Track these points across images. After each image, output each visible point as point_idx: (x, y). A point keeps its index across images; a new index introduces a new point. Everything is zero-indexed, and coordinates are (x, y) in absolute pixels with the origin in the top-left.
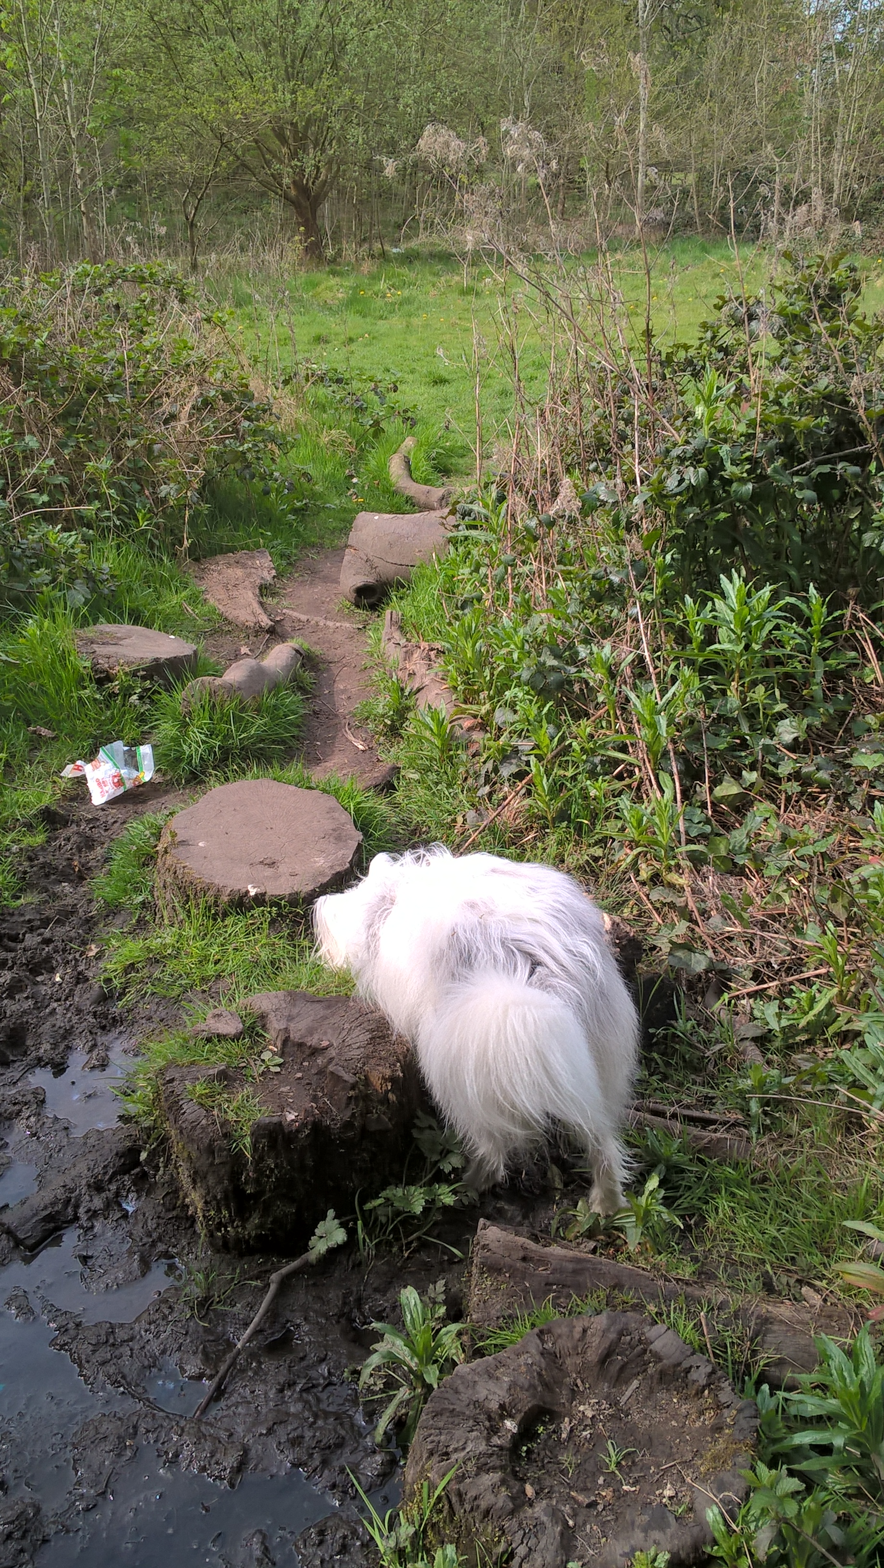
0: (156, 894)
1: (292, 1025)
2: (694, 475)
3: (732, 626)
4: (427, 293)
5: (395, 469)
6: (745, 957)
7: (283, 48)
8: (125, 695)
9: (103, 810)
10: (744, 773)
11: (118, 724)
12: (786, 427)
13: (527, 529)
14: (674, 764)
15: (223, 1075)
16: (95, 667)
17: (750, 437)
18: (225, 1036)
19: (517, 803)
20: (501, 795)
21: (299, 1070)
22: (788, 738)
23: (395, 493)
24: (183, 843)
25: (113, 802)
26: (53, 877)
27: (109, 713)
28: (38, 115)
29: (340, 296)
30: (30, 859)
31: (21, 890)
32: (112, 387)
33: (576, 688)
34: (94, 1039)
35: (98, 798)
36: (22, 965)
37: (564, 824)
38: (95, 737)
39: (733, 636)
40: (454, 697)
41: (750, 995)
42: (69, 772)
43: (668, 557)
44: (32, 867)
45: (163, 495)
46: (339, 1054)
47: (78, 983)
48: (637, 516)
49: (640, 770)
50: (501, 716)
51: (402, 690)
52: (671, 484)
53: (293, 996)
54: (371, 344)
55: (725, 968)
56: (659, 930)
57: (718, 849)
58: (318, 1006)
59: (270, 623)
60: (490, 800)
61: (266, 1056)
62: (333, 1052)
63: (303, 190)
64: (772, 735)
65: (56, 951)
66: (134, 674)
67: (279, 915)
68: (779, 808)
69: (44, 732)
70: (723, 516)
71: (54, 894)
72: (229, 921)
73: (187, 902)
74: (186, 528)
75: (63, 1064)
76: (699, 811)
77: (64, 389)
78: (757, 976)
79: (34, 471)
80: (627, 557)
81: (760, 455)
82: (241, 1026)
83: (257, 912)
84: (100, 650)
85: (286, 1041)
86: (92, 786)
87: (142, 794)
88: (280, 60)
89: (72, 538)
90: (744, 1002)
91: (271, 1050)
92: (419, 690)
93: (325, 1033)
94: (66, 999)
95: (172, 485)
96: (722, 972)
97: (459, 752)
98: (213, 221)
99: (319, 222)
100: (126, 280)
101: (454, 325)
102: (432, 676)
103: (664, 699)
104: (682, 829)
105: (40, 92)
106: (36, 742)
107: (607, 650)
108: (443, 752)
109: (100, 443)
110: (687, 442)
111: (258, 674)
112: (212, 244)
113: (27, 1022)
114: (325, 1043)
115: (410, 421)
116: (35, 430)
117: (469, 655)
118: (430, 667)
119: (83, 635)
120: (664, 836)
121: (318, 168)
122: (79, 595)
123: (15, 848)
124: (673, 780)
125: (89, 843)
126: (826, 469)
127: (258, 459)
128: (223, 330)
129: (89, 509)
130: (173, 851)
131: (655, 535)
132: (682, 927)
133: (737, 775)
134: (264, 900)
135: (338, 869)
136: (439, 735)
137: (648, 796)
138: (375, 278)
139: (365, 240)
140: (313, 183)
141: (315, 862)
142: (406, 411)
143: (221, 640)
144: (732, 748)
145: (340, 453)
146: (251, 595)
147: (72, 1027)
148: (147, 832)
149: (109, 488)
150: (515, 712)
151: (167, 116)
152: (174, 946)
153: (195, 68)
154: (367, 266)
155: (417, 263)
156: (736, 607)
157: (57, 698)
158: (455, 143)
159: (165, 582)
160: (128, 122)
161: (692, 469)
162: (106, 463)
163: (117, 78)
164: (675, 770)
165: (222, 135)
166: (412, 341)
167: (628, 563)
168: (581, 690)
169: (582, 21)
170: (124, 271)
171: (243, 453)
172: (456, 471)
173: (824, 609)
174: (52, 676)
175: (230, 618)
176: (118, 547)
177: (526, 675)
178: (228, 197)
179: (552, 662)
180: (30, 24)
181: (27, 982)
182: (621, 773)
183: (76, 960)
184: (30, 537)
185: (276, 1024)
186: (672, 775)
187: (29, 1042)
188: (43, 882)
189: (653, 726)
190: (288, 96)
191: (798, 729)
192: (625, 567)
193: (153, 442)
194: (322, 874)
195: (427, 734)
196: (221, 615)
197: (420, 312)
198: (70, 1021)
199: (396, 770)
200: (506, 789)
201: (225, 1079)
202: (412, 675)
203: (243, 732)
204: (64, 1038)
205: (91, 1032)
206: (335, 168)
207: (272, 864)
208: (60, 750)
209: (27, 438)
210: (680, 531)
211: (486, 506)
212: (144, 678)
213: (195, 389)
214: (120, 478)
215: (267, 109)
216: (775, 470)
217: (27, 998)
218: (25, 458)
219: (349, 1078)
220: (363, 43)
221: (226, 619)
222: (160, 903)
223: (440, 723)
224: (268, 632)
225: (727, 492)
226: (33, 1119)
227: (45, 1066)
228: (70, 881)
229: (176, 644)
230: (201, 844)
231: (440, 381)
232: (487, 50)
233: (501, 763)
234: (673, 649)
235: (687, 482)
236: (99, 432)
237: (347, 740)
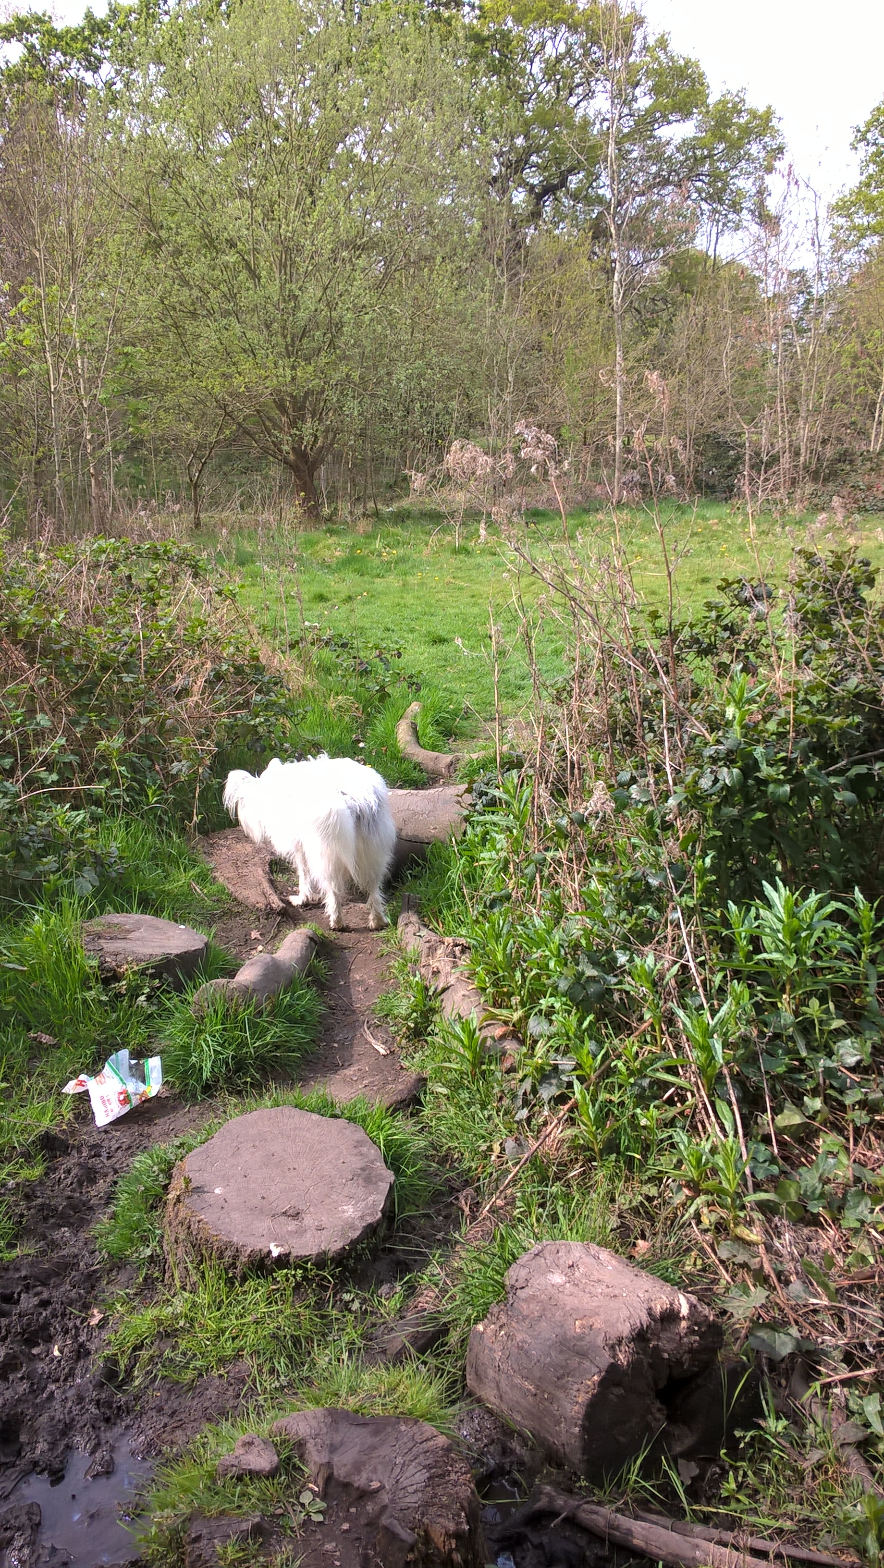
0: (166, 1248)
1: (336, 1459)
2: (728, 776)
3: (780, 936)
4: (420, 552)
5: (403, 734)
6: (833, 1334)
7: (284, 328)
8: (132, 996)
9: (106, 1132)
10: (805, 1098)
11: (125, 1027)
12: (819, 728)
13: (558, 827)
14: (731, 1092)
15: (258, 1530)
16: (101, 967)
17: (782, 736)
18: (258, 1473)
19: (557, 1133)
20: (541, 1120)
21: (346, 1520)
22: (851, 1061)
23: (403, 759)
24: (198, 1190)
25: (117, 1123)
26: (52, 1221)
27: (114, 1015)
28: (53, 387)
29: (337, 554)
30: (27, 1197)
31: (16, 1236)
32: (127, 666)
33: (616, 997)
34: (97, 1436)
35: (102, 1119)
36: (17, 1334)
37: (613, 1157)
38: (99, 1044)
39: (782, 947)
40: (482, 1000)
41: (845, 1383)
42: (71, 1088)
43: (708, 860)
44: (29, 1209)
45: (174, 772)
46: (393, 1501)
47: (79, 1358)
48: (671, 816)
49: (693, 1095)
50: (536, 1026)
51: (427, 989)
52: (705, 783)
53: (336, 1417)
54: (369, 603)
55: (812, 1348)
56: (727, 1290)
57: (789, 1194)
58: (363, 1432)
59: (282, 905)
60: (529, 1124)
61: (306, 1498)
62: (385, 1498)
63: (301, 455)
64: (830, 1054)
65: (54, 1316)
66: (143, 972)
67: (305, 1278)
68: (848, 1139)
69: (46, 1039)
70: (759, 815)
71: (53, 1242)
72: (251, 1284)
73: (201, 1262)
74: (197, 803)
75: (61, 1470)
76: (763, 1147)
77: (79, 667)
78: (848, 1359)
79: (47, 751)
80: (664, 859)
81: (795, 756)
82: (276, 1458)
83: (280, 1274)
84: (110, 946)
85: (329, 1479)
86: (96, 1105)
87: (148, 1110)
88: (280, 339)
89: (80, 816)
90: (837, 1391)
91: (311, 1490)
92: (444, 990)
93: (375, 1470)
94: (66, 1380)
95: (183, 762)
96: (808, 1352)
97: (492, 1067)
98: (216, 480)
99: (315, 482)
100: (140, 555)
101: (448, 583)
102: (458, 974)
103: (716, 1019)
104: (747, 1171)
105: (56, 367)
106: (36, 1051)
107: (650, 960)
108: (474, 1065)
109: (112, 721)
110: (718, 742)
111: (273, 970)
112: (215, 502)
113: (22, 1413)
114: (375, 1485)
115: (415, 684)
116: (47, 708)
117: (500, 957)
118: (455, 965)
119: (91, 929)
120: (729, 1182)
121: (316, 437)
122: (87, 882)
123: (11, 1183)
124: (733, 1114)
125: (90, 1176)
126: (862, 769)
127: (269, 732)
128: (234, 601)
129: (99, 788)
130: (187, 1201)
131: (693, 838)
132: (759, 1295)
133: (798, 1101)
134: (288, 1261)
135: (370, 1220)
136: (469, 1048)
137: (704, 1127)
138: (370, 536)
139: (358, 499)
140: (311, 449)
141: (344, 1212)
142: (411, 677)
143: (231, 924)
144: (791, 1070)
145: (347, 719)
146: (261, 872)
147: (73, 1420)
148: (156, 1168)
149: (119, 764)
150: (551, 1022)
151: (173, 389)
152: (186, 1317)
153: (202, 345)
154: (363, 525)
155: (409, 522)
156: (784, 917)
157: (60, 1000)
158: (482, 459)
159: (173, 860)
160: (137, 393)
161: (725, 769)
162: (117, 742)
163: (126, 354)
164: (733, 1099)
165: (226, 406)
166: (409, 599)
167: (666, 866)
168: (621, 999)
169: (559, 304)
170: (139, 548)
171: (255, 726)
172: (462, 734)
173: (873, 914)
174: (56, 977)
175: (240, 898)
176: (128, 825)
177: (563, 986)
178: (229, 458)
179: (591, 972)
180: (49, 310)
181: (22, 1358)
182: (671, 1097)
183: (76, 1327)
184: (39, 823)
185: (316, 1457)
186: (730, 1104)
187: (23, 1438)
188: (41, 1228)
189: (707, 1049)
190: (288, 372)
191: (861, 1051)
192: (662, 869)
193: (166, 718)
194: (352, 1227)
195: (455, 1044)
196: (230, 895)
197: (415, 571)
198: (70, 1412)
199: (422, 1081)
200: (546, 1113)
201: (261, 1535)
202: (436, 973)
203: (258, 1039)
204: (64, 1434)
205: (93, 1427)
206: (331, 436)
207: (296, 1215)
208: (61, 1059)
209: (39, 716)
210: (719, 833)
211: (507, 792)
212: (153, 977)
213: (209, 665)
214: (131, 755)
215: (268, 383)
216: (811, 771)
217: (22, 1378)
218: (35, 735)
219: (406, 1535)
220: (358, 325)
221: (236, 899)
222: (171, 1260)
223: (471, 1034)
224: (279, 914)
225: (764, 793)
226: (26, 1551)
227: (41, 1472)
228: (70, 1225)
229: (185, 937)
230: (218, 1191)
231: (439, 641)
232: (475, 331)
233: (540, 1084)
234: (718, 958)
235: (721, 782)
236: (111, 708)
237: (367, 1042)
